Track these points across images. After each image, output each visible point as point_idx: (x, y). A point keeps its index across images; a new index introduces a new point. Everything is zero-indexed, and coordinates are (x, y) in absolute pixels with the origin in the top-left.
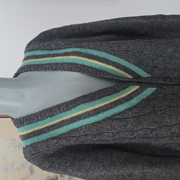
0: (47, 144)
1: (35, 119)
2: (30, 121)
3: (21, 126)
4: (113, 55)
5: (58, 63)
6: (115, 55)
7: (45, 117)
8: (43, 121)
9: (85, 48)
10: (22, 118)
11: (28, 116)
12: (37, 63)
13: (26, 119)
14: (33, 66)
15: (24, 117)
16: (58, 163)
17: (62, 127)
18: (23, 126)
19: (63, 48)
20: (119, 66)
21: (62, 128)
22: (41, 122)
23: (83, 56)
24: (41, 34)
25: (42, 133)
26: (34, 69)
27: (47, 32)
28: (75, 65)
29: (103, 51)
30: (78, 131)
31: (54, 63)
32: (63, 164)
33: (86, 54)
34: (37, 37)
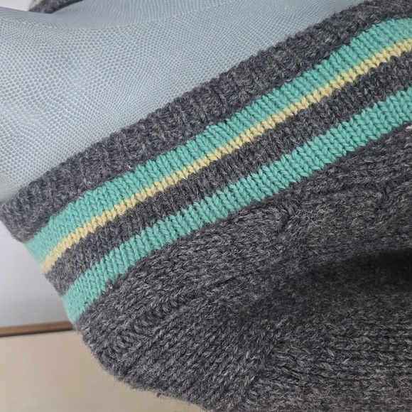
0: (234, 239)
7: (193, 126)
11: (99, 145)
16: (305, 345)
17: (292, 147)
21: (295, 153)
22: (171, 155)
25: (190, 199)
30: (384, 153)
32: (332, 348)
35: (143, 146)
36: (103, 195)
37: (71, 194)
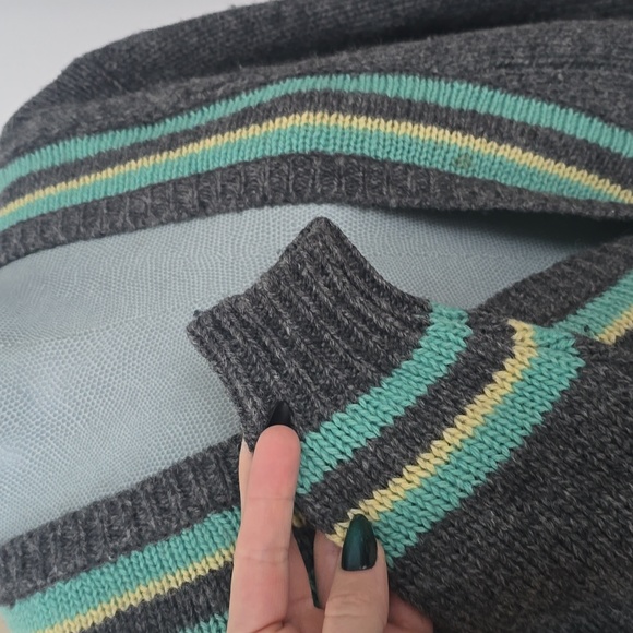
1: (118, 535)
2: (89, 547)
3: (31, 592)
4: (515, 91)
5: (209, 173)
6: (523, 90)
7: (189, 514)
8: (175, 540)
9: (350, 72)
10: (30, 535)
11: (75, 516)
12: (77, 201)
13: (63, 540)
14: (60, 215)
15: (43, 528)
18: (42, 589)
19: (221, 98)
20: (558, 144)
22: (162, 546)
23: (356, 110)
24: (77, 65)
26: (65, 230)
27: (109, 51)
28: (317, 163)
29: (455, 78)
31: (185, 179)
33: (368, 97)
34: (57, 82)
35: (128, 532)
36: (77, 591)
37: (39, 582)
